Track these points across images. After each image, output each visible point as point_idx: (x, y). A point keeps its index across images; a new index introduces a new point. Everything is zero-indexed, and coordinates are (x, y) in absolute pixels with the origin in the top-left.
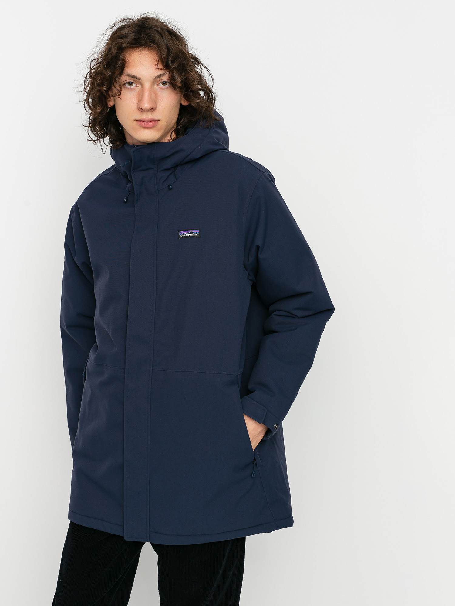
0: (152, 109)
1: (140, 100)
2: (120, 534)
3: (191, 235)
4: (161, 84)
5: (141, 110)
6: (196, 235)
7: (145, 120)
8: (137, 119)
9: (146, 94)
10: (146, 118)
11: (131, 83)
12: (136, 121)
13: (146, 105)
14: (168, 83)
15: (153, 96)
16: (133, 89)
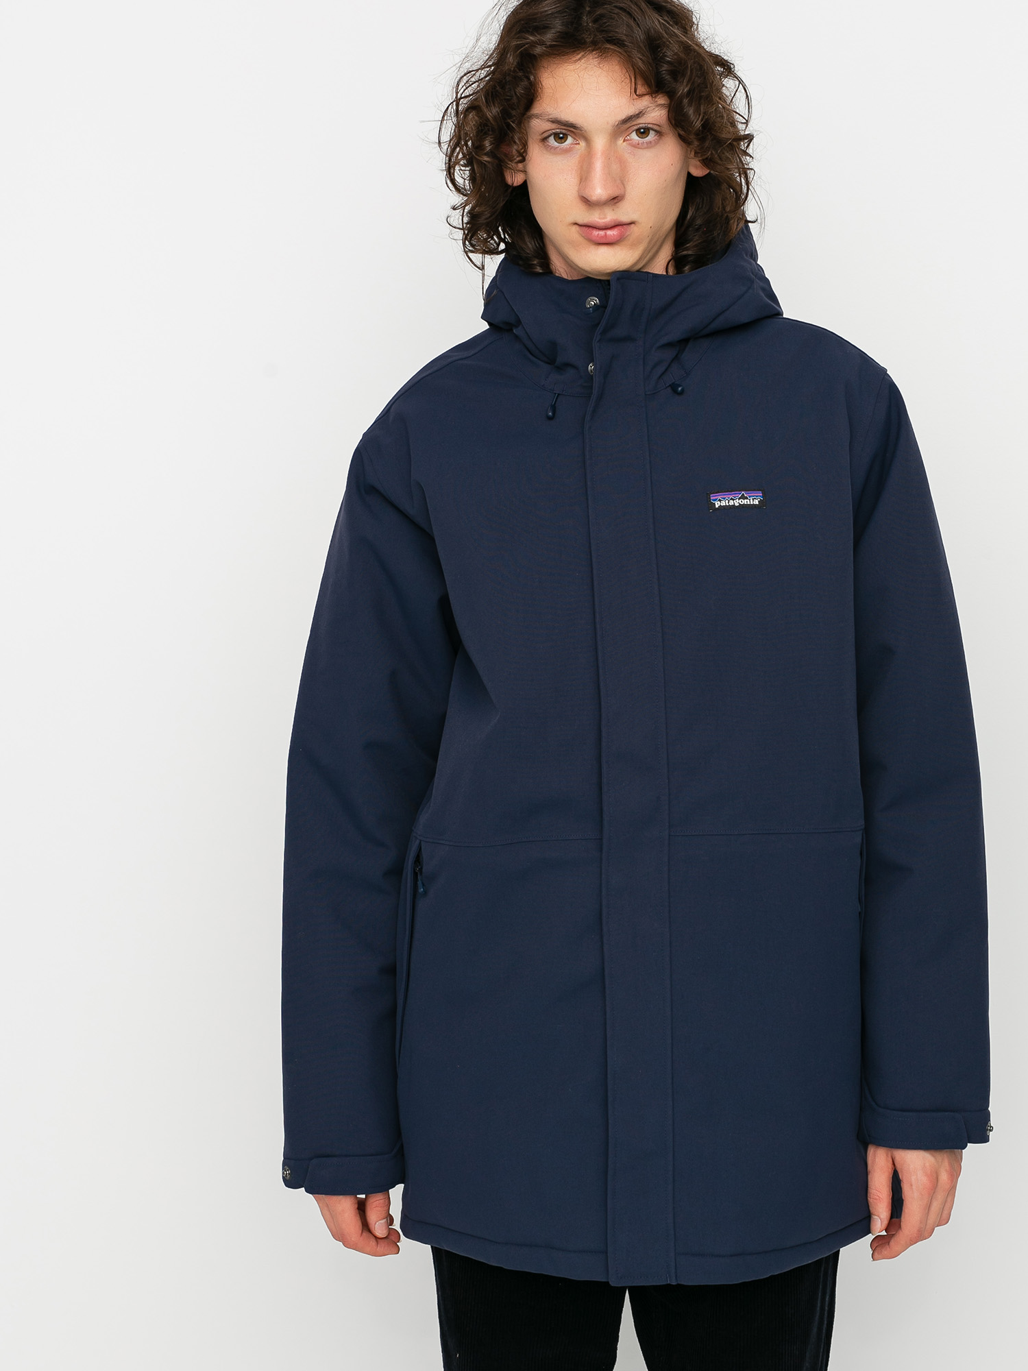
0: (615, 200)
1: (584, 177)
2: (600, 1278)
3: (745, 502)
4: (634, 136)
5: (587, 202)
6: (756, 502)
7: (598, 225)
8: (580, 222)
9: (598, 165)
10: (599, 220)
11: (561, 135)
12: (577, 226)
13: (599, 191)
14: (651, 132)
15: (615, 167)
16: (567, 151)
